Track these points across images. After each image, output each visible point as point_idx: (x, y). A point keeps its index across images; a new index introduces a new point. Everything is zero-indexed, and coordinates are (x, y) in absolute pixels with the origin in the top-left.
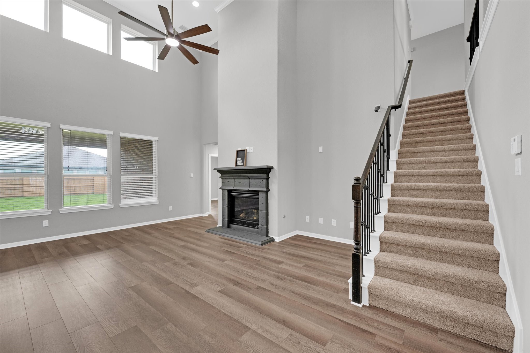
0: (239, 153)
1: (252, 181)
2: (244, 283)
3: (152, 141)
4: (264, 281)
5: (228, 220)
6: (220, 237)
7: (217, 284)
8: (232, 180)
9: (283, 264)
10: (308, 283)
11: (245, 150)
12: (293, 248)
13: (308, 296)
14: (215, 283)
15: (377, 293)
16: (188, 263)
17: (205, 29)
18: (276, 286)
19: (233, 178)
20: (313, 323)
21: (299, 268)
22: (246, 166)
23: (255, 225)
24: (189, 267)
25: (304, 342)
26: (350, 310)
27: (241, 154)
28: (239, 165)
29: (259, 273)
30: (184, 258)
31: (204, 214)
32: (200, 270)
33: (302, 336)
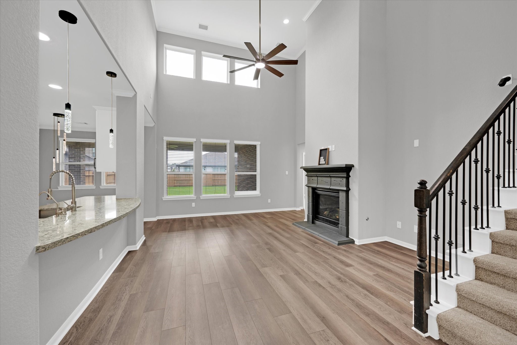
0: (322, 151)
1: (333, 179)
2: (304, 274)
3: (256, 145)
4: (323, 278)
5: (312, 216)
6: (303, 230)
7: (282, 270)
8: (316, 178)
9: (351, 268)
10: (369, 293)
11: (327, 149)
12: (372, 254)
13: (361, 304)
14: (280, 268)
15: (448, 327)
16: (267, 248)
17: (282, 47)
18: (333, 285)
19: (316, 176)
20: (352, 330)
21: (368, 275)
22: (328, 164)
23: (336, 224)
24: (267, 251)
25: (333, 342)
26: (406, 334)
27: (324, 153)
28: (322, 163)
29: (323, 270)
30: (267, 244)
31: (297, 208)
32: (274, 255)
33: (334, 336)
